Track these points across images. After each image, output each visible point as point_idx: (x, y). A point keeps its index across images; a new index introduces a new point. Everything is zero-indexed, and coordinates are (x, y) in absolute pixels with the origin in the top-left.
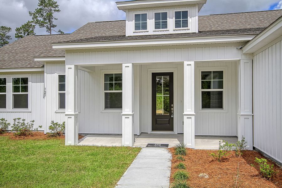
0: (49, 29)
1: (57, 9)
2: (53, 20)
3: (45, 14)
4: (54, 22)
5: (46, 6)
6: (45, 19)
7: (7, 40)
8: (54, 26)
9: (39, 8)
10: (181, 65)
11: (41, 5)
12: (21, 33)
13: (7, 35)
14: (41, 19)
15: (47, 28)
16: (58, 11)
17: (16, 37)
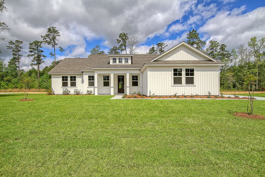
0: (53, 46)
1: (58, 34)
2: (56, 41)
3: (51, 37)
4: (57, 42)
5: (52, 33)
6: (51, 40)
7: (20, 49)
8: (57, 44)
9: (47, 33)
10: (126, 74)
11: (49, 32)
12: (33, 46)
13: (20, 46)
14: (48, 40)
15: (53, 45)
16: (59, 36)
17: (30, 49)
